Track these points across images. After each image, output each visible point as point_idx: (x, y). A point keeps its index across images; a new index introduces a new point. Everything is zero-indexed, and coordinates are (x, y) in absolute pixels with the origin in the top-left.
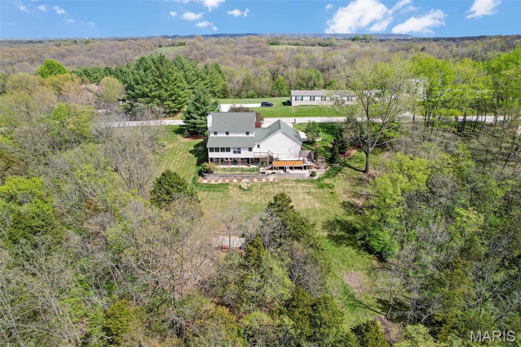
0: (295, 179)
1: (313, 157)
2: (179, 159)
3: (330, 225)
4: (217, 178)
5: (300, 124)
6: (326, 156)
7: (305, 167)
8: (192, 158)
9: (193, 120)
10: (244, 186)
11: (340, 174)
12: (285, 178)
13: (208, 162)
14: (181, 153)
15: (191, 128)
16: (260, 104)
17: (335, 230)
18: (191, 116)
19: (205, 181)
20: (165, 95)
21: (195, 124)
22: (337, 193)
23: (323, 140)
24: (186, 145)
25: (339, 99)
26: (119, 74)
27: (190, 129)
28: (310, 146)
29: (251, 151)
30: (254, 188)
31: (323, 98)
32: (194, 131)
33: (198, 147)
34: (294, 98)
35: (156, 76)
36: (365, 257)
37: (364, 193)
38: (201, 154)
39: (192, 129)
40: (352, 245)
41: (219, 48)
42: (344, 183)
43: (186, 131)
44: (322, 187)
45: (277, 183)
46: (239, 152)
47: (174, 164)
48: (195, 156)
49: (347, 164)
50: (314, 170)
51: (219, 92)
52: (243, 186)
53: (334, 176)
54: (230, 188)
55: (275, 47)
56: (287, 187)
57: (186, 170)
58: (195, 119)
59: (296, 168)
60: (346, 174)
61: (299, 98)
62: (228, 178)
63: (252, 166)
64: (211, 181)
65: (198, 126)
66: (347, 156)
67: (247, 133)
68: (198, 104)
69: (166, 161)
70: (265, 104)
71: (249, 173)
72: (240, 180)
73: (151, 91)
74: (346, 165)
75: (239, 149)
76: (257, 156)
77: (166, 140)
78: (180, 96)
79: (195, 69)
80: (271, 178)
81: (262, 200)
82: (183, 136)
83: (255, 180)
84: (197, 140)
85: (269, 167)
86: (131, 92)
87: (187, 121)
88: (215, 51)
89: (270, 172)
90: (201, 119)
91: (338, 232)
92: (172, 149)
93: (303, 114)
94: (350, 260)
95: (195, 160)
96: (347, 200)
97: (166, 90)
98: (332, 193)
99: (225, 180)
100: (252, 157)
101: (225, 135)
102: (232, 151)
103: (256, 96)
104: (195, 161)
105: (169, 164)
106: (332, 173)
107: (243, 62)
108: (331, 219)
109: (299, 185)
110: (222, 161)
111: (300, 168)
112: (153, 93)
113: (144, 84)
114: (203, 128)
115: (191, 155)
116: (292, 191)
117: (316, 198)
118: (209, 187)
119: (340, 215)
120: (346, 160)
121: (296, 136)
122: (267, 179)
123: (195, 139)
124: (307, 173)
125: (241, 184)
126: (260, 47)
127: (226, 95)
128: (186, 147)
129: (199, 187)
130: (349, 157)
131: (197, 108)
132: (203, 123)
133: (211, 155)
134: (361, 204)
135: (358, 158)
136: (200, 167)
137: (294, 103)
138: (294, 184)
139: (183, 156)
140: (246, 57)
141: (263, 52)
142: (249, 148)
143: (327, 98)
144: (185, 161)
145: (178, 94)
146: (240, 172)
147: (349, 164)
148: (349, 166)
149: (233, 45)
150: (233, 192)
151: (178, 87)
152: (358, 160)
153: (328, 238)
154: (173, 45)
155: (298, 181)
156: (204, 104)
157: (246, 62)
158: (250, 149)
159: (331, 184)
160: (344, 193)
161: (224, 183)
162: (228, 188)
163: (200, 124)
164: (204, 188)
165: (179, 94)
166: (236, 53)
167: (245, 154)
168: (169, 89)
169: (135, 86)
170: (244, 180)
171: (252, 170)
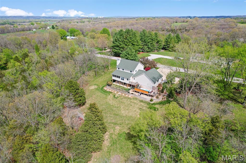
4: (110, 89)
12: (137, 97)
54: (111, 95)
59: (145, 94)
64: (107, 89)
67: (131, 71)
76: (130, 83)
83: (123, 94)
94: (125, 149)
99: (112, 91)
101: (122, 70)
102: (121, 78)
122: (128, 96)
124: (149, 98)
125: (116, 94)
133: (113, 78)
142: (127, 79)
153: (126, 134)
155: (142, 101)
159: (157, 108)
167: (125, 81)
170: (119, 93)
171: (126, 90)
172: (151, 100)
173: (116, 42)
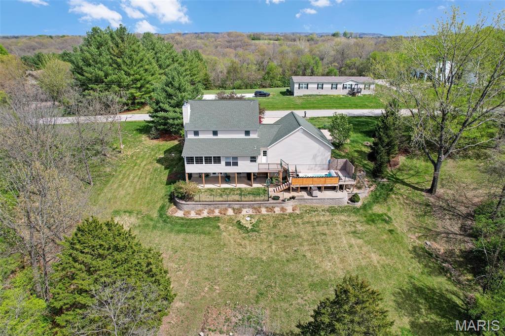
0: (327, 206)
2: (140, 173)
3: (407, 300)
4: (200, 207)
5: (312, 119)
6: (365, 167)
7: (341, 187)
8: (161, 172)
9: (162, 114)
10: (246, 222)
11: (393, 196)
12: (312, 205)
13: (184, 179)
14: (144, 163)
15: (160, 125)
16: (253, 95)
17: (419, 310)
18: (160, 107)
19: (180, 214)
20: (127, 80)
21: (166, 118)
22: (399, 232)
24: (153, 150)
25: (353, 87)
27: (159, 127)
28: (337, 151)
29: (255, 161)
30: (263, 227)
31: (334, 86)
32: (164, 129)
33: (170, 153)
34: (296, 86)
35: (114, 56)
37: (440, 229)
38: (174, 164)
39: (162, 127)
41: (199, 42)
42: (403, 211)
43: (153, 129)
44: (373, 221)
45: (300, 216)
46: (236, 164)
47: (132, 182)
48: (166, 168)
49: (398, 179)
50: (356, 191)
51: (199, 82)
52: (243, 222)
53: (385, 200)
54: (222, 226)
55: (257, 42)
57: (150, 192)
58: (166, 111)
59: (327, 188)
60: (401, 195)
61: (304, 86)
62: (218, 208)
63: (255, 185)
64: (189, 212)
65: (171, 121)
66: (395, 165)
67: (247, 133)
68: (170, 90)
69: (121, 177)
70: (259, 94)
71: (251, 198)
72: (238, 211)
73: (106, 75)
74: (398, 181)
75: (235, 158)
76: (264, 169)
77: (123, 143)
78: (148, 82)
79: (169, 51)
80: (289, 207)
81: (280, 251)
82: (149, 137)
83: (264, 211)
84: (168, 142)
85: (284, 187)
86: (80, 76)
87: (154, 114)
89: (286, 195)
90: (175, 112)
91: (426, 316)
92: (132, 157)
95: (165, 175)
96: (418, 243)
97: (128, 74)
98: (391, 231)
99: (213, 212)
100: (256, 171)
101: (211, 136)
102: (223, 163)
103: (244, 87)
104: (165, 178)
105: (125, 180)
106: (380, 195)
107: (224, 55)
109: (336, 219)
110: (208, 177)
111: (333, 188)
112: (109, 78)
113: (97, 66)
114: (178, 125)
115: (159, 165)
116: (327, 232)
118: (187, 225)
119: (417, 275)
120: (395, 172)
122: (283, 209)
123: (166, 140)
124: (344, 196)
125: (240, 217)
126: (241, 41)
127: (208, 85)
128: (153, 153)
129: (169, 225)
130: (397, 167)
131: (170, 96)
132: (178, 118)
133: (190, 169)
134: (442, 251)
135: (411, 169)
136: (172, 188)
137: (297, 92)
138: (327, 217)
139: (146, 167)
140: (228, 50)
141: (244, 46)
142: (251, 158)
143: (339, 86)
144: (148, 177)
145: (145, 80)
146: (237, 197)
147: (401, 178)
148: (404, 183)
149: (214, 39)
150: (228, 234)
151: (146, 70)
152: (412, 172)
155: (333, 211)
156: (179, 89)
157: (228, 54)
158: (253, 159)
159: (385, 214)
160: (409, 230)
161: (211, 216)
162: (219, 227)
163: (174, 119)
164: (177, 228)
165: (147, 79)
166: (217, 47)
167: (245, 167)
168: (132, 72)
169: (85, 68)
170: (244, 211)
171: (256, 193)
172: (354, 199)
173: (90, 65)
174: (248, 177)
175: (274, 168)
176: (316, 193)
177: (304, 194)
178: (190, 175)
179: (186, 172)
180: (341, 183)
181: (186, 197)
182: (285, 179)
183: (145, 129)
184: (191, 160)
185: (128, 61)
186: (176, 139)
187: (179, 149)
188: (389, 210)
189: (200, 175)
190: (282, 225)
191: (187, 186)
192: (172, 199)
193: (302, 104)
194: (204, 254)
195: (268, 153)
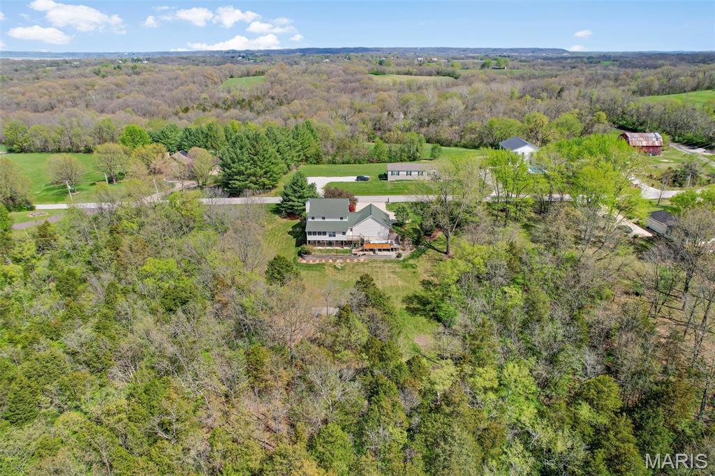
0: (383, 259)
1: (401, 239)
2: (279, 240)
3: (409, 300)
5: (394, 203)
6: (413, 238)
7: (392, 249)
8: (291, 239)
9: (291, 203)
10: (339, 266)
11: (424, 255)
13: (306, 243)
14: (280, 234)
15: (289, 209)
16: (356, 177)
17: (412, 303)
18: (288, 198)
19: (304, 262)
20: (260, 173)
21: (292, 206)
22: (418, 273)
23: (412, 222)
24: (285, 226)
26: (200, 136)
27: (288, 211)
28: (399, 228)
30: (347, 268)
31: (420, 173)
32: (291, 213)
33: (296, 228)
34: (390, 173)
35: (251, 154)
36: (434, 324)
38: (300, 235)
39: (290, 211)
40: (425, 315)
41: (307, 82)
42: (426, 263)
43: (283, 211)
44: (406, 267)
45: (367, 264)
46: (334, 236)
48: (294, 237)
50: (401, 251)
52: (337, 266)
53: (418, 257)
54: (326, 268)
55: (380, 79)
56: (375, 267)
58: (294, 201)
59: (384, 250)
60: (429, 255)
61: (396, 172)
62: (324, 259)
63: (345, 248)
65: (296, 208)
67: (342, 218)
70: (360, 178)
71: (342, 254)
72: (335, 261)
73: (246, 169)
74: (431, 247)
75: (334, 233)
76: (350, 239)
80: (362, 259)
81: (353, 278)
82: (281, 217)
83: (348, 261)
84: (294, 221)
85: (361, 249)
86: (228, 170)
88: (302, 88)
89: (361, 253)
90: (298, 202)
91: (415, 305)
92: (272, 230)
93: (398, 191)
94: (422, 326)
95: (294, 241)
96: (427, 278)
97: (261, 168)
98: (414, 272)
100: (346, 240)
102: (328, 235)
103: (352, 162)
104: (294, 243)
106: (416, 254)
107: (338, 106)
108: (410, 295)
109: (386, 265)
110: (319, 243)
111: (388, 250)
112: (248, 171)
113: (240, 163)
114: (301, 210)
115: (289, 236)
117: (399, 277)
118: (308, 267)
119: (419, 291)
120: (431, 242)
121: (385, 221)
123: (292, 219)
124: (393, 254)
125: (335, 264)
126: (360, 81)
127: (319, 160)
128: (284, 228)
129: (300, 266)
130: (434, 239)
131: (295, 191)
133: (309, 238)
136: (300, 249)
137: (390, 178)
138: (381, 264)
139: (282, 237)
141: (364, 89)
143: (424, 173)
144: (284, 243)
146: (335, 254)
147: (433, 245)
148: (434, 248)
150: (329, 271)
151: (273, 164)
153: (405, 310)
154: (248, 75)
155: (385, 262)
156: (301, 187)
158: (344, 233)
160: (425, 273)
161: (321, 263)
162: (324, 268)
163: (298, 206)
164: (304, 268)
165: (274, 171)
166: (330, 89)
167: (339, 237)
168: (264, 167)
169: (232, 165)
170: (338, 261)
171: (346, 252)
172: (399, 256)
173: (235, 162)
174: (342, 243)
175: (355, 238)
176: (377, 252)
177: (371, 253)
178: (309, 241)
179: (308, 239)
180: (392, 247)
181: (307, 253)
182: (362, 245)
183: (277, 210)
184: (310, 233)
185: (261, 159)
186: (298, 218)
187: (303, 225)
188: (418, 262)
189: (315, 241)
190: (357, 267)
191: (307, 247)
192: (300, 254)
193: (391, 189)
194: (317, 278)
195: (353, 229)
